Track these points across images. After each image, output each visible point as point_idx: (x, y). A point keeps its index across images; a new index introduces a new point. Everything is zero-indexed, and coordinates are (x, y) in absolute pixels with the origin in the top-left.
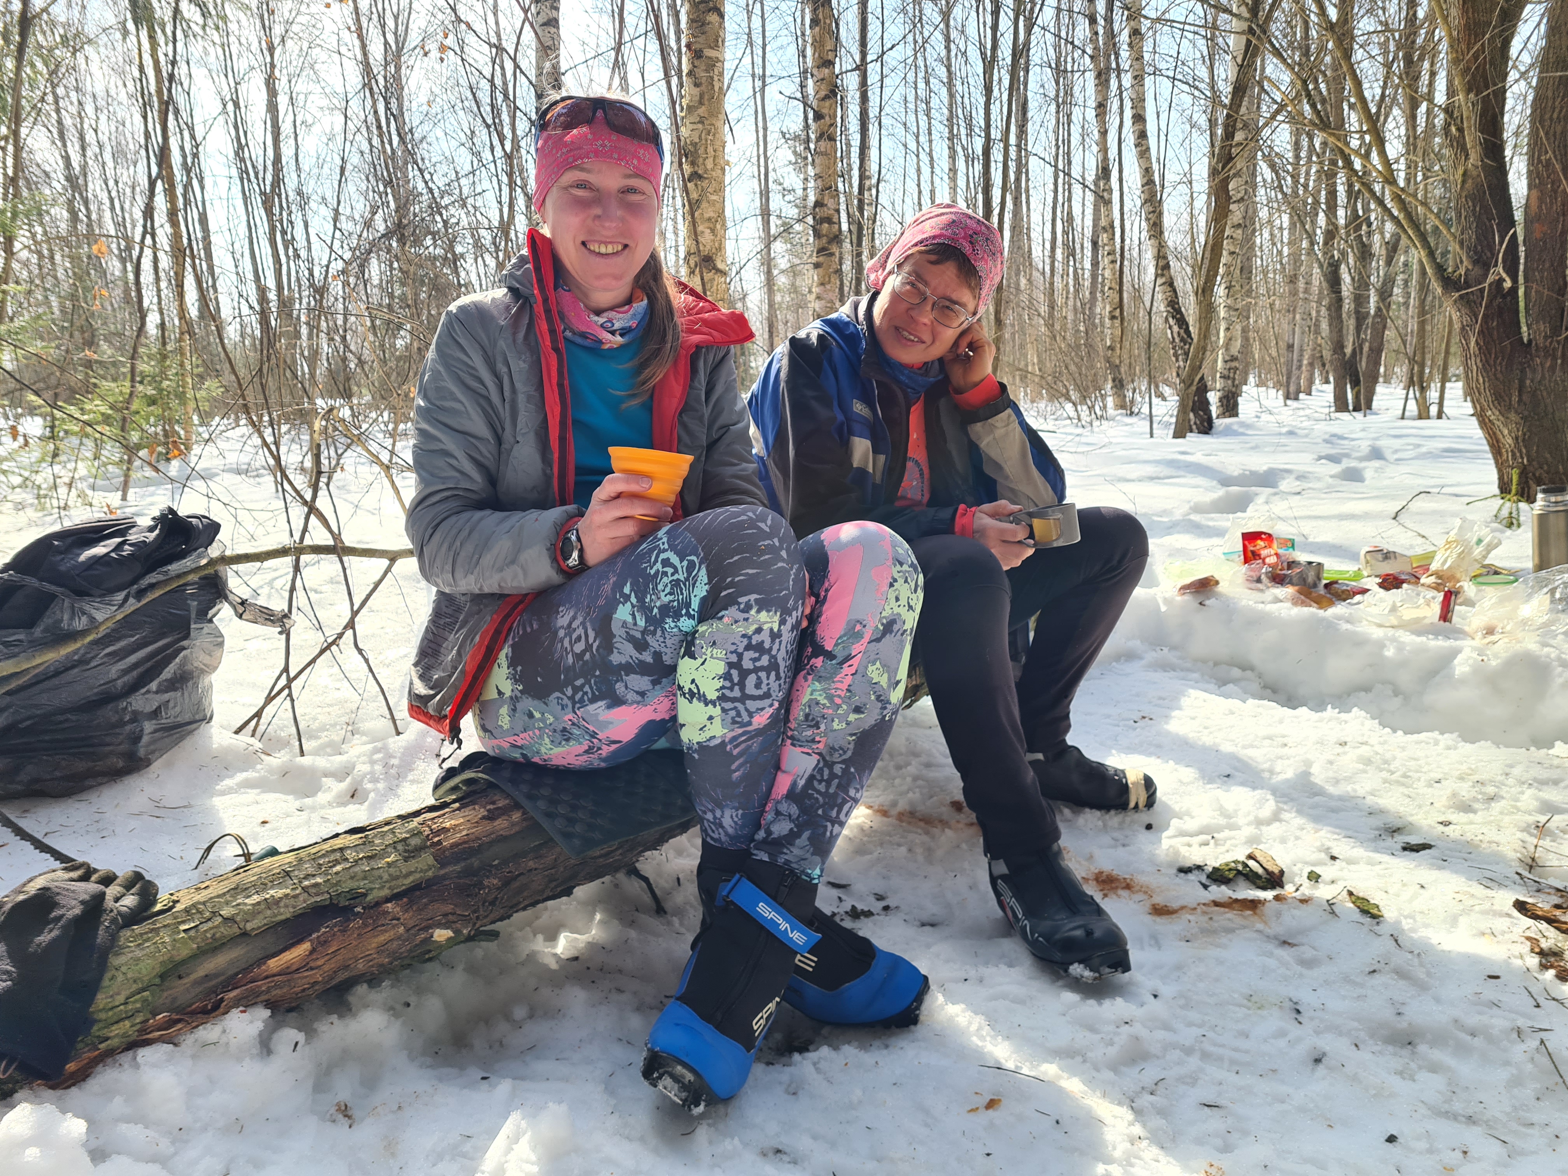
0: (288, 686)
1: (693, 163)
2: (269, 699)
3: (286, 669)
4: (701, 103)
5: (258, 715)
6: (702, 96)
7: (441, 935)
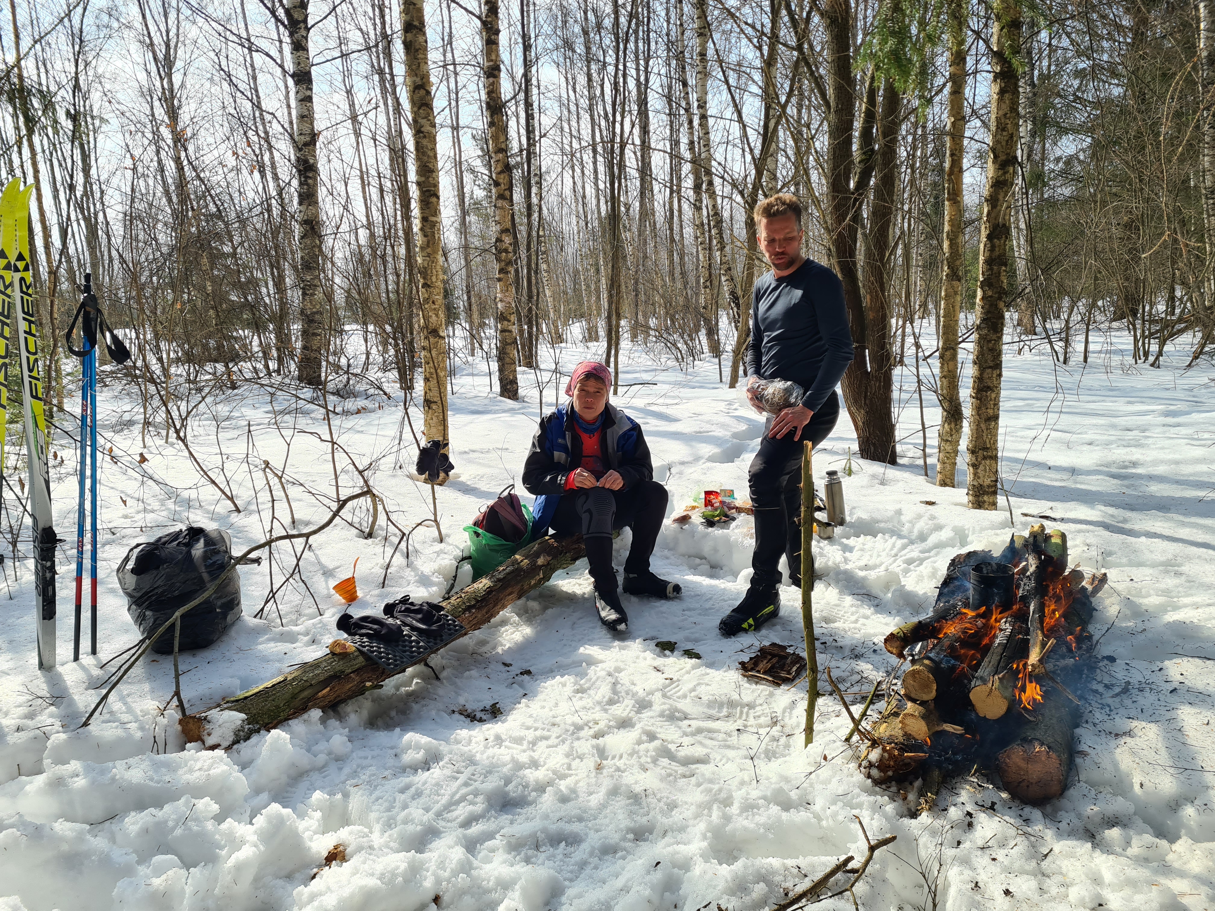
0: (273, 596)
1: (424, 278)
2: (267, 602)
3: (272, 591)
4: (428, 246)
5: (262, 610)
6: (428, 242)
7: (368, 684)
